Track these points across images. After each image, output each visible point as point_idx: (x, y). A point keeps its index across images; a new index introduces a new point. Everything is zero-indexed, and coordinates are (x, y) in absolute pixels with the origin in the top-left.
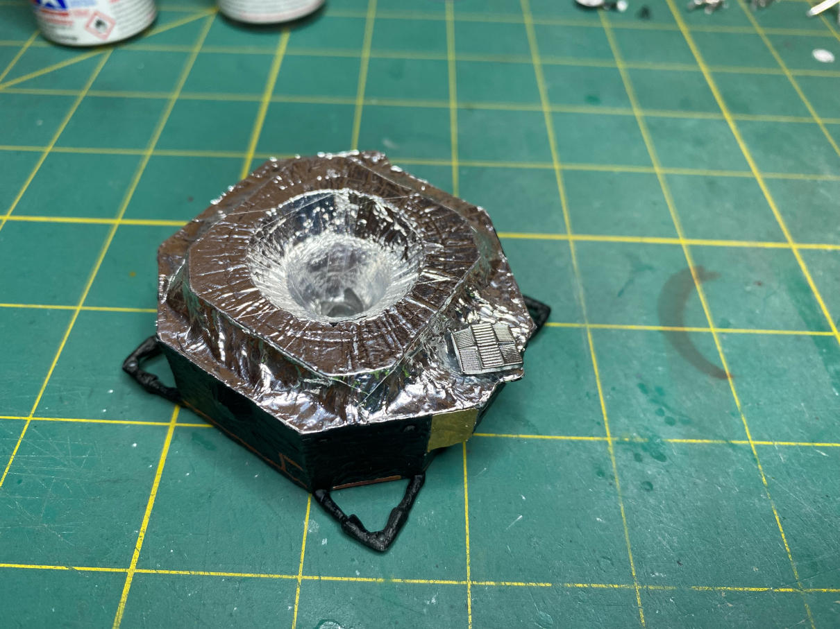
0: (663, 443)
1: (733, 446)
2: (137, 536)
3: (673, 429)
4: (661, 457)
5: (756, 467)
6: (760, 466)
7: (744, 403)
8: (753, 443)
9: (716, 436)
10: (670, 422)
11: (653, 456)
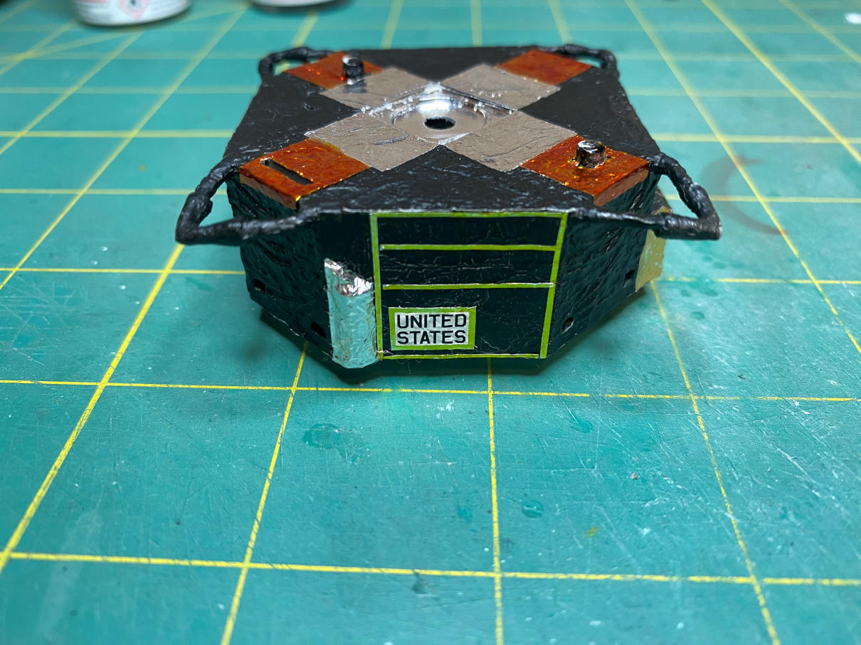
0: (712, 282)
1: (795, 285)
2: (113, 357)
3: (723, 272)
4: (712, 293)
5: (822, 301)
6: (827, 300)
7: (802, 253)
8: (817, 283)
9: (773, 277)
10: (720, 266)
11: (702, 292)
